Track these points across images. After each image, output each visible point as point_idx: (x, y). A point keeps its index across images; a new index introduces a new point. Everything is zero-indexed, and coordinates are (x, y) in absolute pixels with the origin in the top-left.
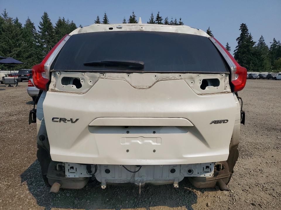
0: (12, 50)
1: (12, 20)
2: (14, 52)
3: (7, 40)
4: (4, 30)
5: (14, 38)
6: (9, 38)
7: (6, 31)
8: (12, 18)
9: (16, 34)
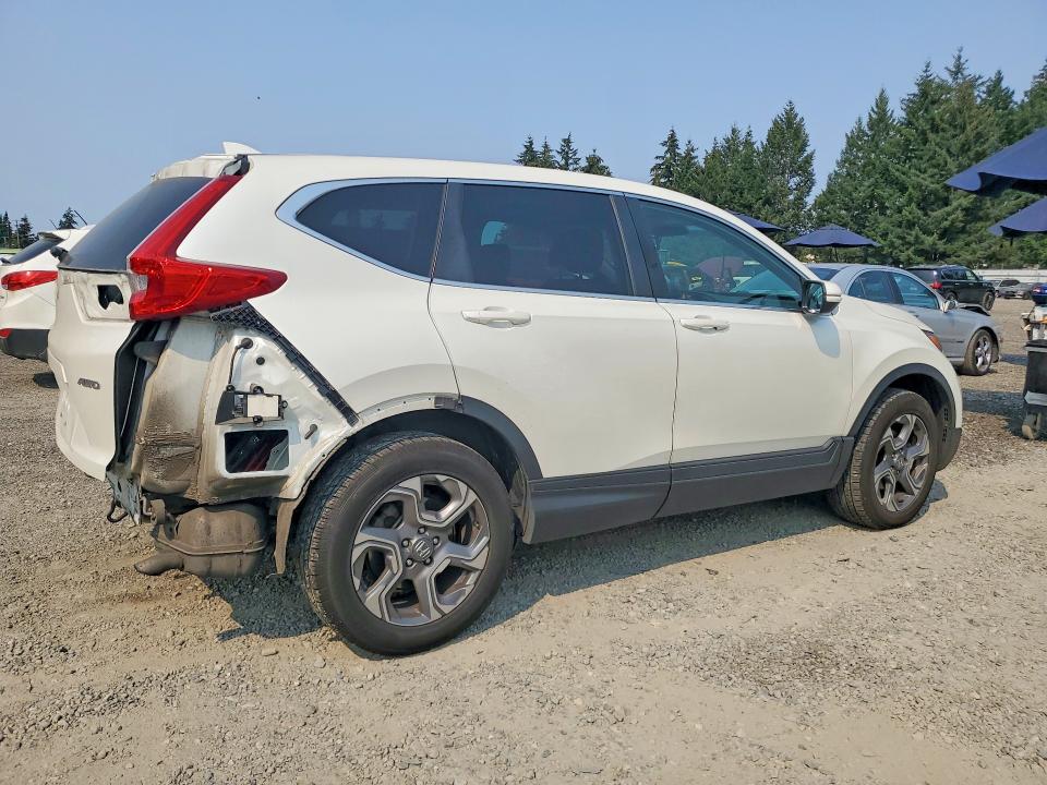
0: (951, 197)
1: (980, 81)
2: (955, 204)
3: (942, 162)
4: (938, 126)
5: (969, 149)
6: (948, 151)
7: (943, 130)
8: (980, 77)
9: (979, 136)
